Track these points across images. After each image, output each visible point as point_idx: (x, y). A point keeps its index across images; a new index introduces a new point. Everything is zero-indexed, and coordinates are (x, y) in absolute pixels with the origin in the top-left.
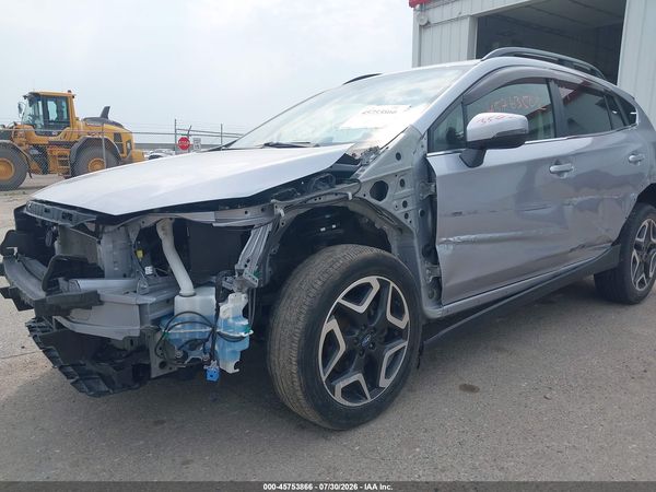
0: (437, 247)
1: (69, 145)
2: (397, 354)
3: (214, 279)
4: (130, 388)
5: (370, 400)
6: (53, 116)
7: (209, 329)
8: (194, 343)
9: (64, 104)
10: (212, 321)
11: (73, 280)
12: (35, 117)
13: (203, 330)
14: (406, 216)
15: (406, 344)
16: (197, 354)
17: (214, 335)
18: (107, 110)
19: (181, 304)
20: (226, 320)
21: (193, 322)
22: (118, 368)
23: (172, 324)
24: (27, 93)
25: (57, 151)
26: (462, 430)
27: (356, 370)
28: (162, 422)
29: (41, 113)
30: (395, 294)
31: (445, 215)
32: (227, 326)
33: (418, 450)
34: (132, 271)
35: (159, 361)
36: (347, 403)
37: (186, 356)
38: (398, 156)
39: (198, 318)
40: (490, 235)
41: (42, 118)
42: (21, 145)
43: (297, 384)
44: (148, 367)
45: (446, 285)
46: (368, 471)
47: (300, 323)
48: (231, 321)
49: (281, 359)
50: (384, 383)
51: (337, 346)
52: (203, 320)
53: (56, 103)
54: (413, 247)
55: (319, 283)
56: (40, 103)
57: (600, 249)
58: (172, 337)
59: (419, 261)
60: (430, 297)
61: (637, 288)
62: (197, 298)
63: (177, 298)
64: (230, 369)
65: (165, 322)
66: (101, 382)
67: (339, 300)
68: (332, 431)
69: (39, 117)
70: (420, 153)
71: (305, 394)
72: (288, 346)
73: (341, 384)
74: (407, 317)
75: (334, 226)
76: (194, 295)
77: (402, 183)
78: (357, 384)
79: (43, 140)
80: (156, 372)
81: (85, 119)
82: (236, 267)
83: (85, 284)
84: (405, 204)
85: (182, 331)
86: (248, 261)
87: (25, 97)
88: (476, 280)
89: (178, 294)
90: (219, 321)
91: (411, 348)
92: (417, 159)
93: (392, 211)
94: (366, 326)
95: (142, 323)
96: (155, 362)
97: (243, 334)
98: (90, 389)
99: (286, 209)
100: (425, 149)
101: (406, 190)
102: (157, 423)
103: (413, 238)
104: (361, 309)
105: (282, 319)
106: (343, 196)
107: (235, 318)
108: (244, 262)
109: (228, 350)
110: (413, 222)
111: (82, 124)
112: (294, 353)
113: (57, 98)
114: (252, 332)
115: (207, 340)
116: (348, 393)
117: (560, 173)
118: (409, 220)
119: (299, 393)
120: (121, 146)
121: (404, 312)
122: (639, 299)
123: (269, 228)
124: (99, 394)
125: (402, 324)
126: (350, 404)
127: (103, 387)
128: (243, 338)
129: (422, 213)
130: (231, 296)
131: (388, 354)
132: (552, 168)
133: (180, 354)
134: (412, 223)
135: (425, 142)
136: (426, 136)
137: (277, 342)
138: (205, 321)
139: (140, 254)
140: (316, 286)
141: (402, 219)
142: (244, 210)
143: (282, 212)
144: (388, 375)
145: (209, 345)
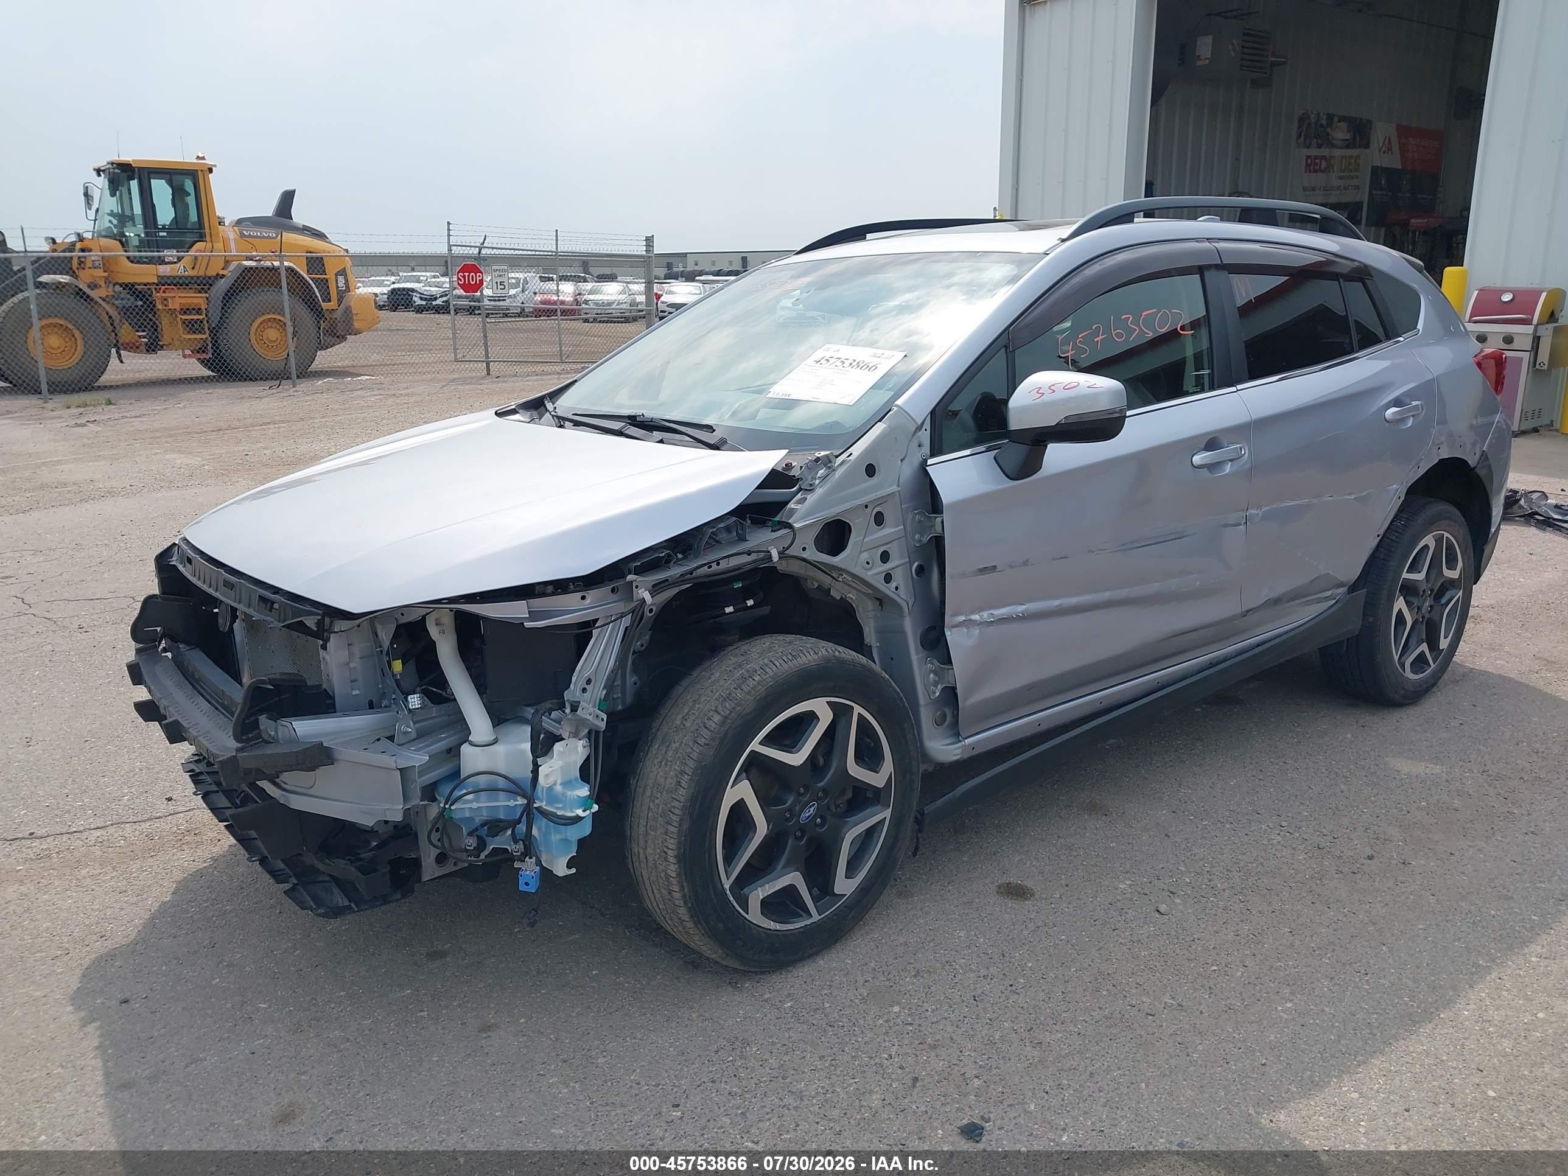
0: (948, 633)
1: (204, 284)
2: (871, 832)
3: (529, 712)
4: (385, 900)
5: (816, 917)
6: (165, 214)
7: (521, 801)
8: (495, 826)
9: (189, 186)
10: (528, 788)
11: (284, 722)
12: (124, 219)
13: (512, 803)
14: (888, 578)
15: (887, 814)
16: (503, 841)
17: (529, 812)
18: (288, 198)
19: (472, 759)
20: (550, 789)
21: (493, 789)
22: (367, 869)
23: (457, 793)
24: (102, 163)
25: (179, 299)
26: (983, 972)
27: (790, 865)
28: (442, 954)
29: (137, 210)
30: (864, 726)
31: (964, 575)
32: (552, 798)
33: (896, 1009)
34: (383, 695)
35: (434, 852)
36: (773, 925)
37: (482, 845)
38: (871, 471)
39: (502, 783)
40: (1057, 603)
41: (139, 220)
42: (93, 286)
43: (677, 895)
44: (416, 863)
45: (967, 701)
46: (802, 1045)
47: (682, 791)
48: (559, 788)
49: (650, 851)
50: (845, 886)
51: (751, 826)
52: (513, 787)
53: (170, 183)
54: (904, 633)
55: (717, 718)
56: (134, 184)
57: (1319, 601)
58: (456, 816)
59: (914, 658)
60: (939, 723)
61: (1409, 674)
62: (499, 748)
63: (465, 749)
64: (561, 869)
65: (445, 789)
66: (336, 890)
67: (755, 745)
68: (745, 974)
69: (132, 218)
70: (916, 460)
71: (694, 913)
72: (661, 831)
73: (760, 892)
74: (888, 766)
75: (750, 603)
76: (495, 742)
77: (879, 519)
78: (791, 890)
79: (146, 274)
80: (430, 869)
81: (239, 222)
82: (567, 695)
83: (306, 728)
84: (885, 557)
85: (475, 805)
86: (589, 682)
87: (99, 171)
88: (1030, 687)
89: (466, 740)
90: (539, 788)
91: (897, 821)
92: (907, 470)
93: (858, 571)
94: (806, 787)
95: (406, 798)
96: (428, 856)
97: (580, 812)
98: (319, 902)
99: (655, 589)
100: (926, 449)
101: (887, 531)
102: (433, 955)
103: (901, 615)
104: (796, 759)
105: (650, 782)
106: (762, 555)
107: (567, 784)
108: (582, 683)
109: (555, 837)
110: (902, 588)
111: (231, 234)
112: (672, 843)
113: (173, 174)
114: (596, 808)
115: (519, 821)
116: (774, 906)
117: (1212, 467)
118: (893, 584)
119: (682, 911)
120: (323, 284)
121: (881, 757)
122: (1414, 696)
123: (626, 621)
124: (336, 912)
125: (877, 779)
126: (778, 926)
127: (341, 900)
128: (578, 819)
129: (921, 570)
130: (558, 747)
131: (850, 836)
132: (1197, 459)
133: (471, 842)
134: (901, 590)
135: (925, 436)
136: (927, 425)
137: (643, 822)
138: (515, 788)
139: (398, 666)
140: (712, 725)
141: (879, 583)
142: (580, 595)
143: (647, 596)
144: (850, 873)
145: (522, 828)
